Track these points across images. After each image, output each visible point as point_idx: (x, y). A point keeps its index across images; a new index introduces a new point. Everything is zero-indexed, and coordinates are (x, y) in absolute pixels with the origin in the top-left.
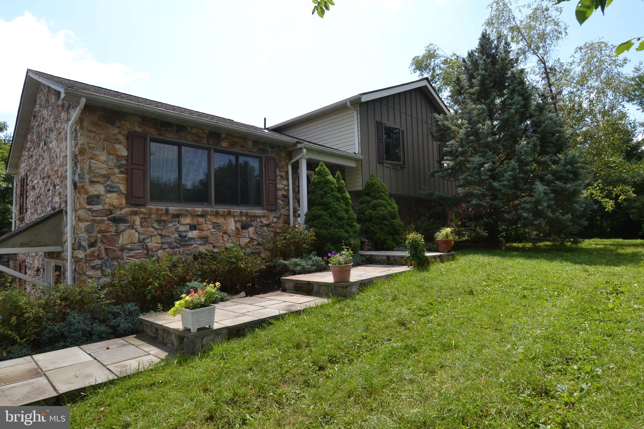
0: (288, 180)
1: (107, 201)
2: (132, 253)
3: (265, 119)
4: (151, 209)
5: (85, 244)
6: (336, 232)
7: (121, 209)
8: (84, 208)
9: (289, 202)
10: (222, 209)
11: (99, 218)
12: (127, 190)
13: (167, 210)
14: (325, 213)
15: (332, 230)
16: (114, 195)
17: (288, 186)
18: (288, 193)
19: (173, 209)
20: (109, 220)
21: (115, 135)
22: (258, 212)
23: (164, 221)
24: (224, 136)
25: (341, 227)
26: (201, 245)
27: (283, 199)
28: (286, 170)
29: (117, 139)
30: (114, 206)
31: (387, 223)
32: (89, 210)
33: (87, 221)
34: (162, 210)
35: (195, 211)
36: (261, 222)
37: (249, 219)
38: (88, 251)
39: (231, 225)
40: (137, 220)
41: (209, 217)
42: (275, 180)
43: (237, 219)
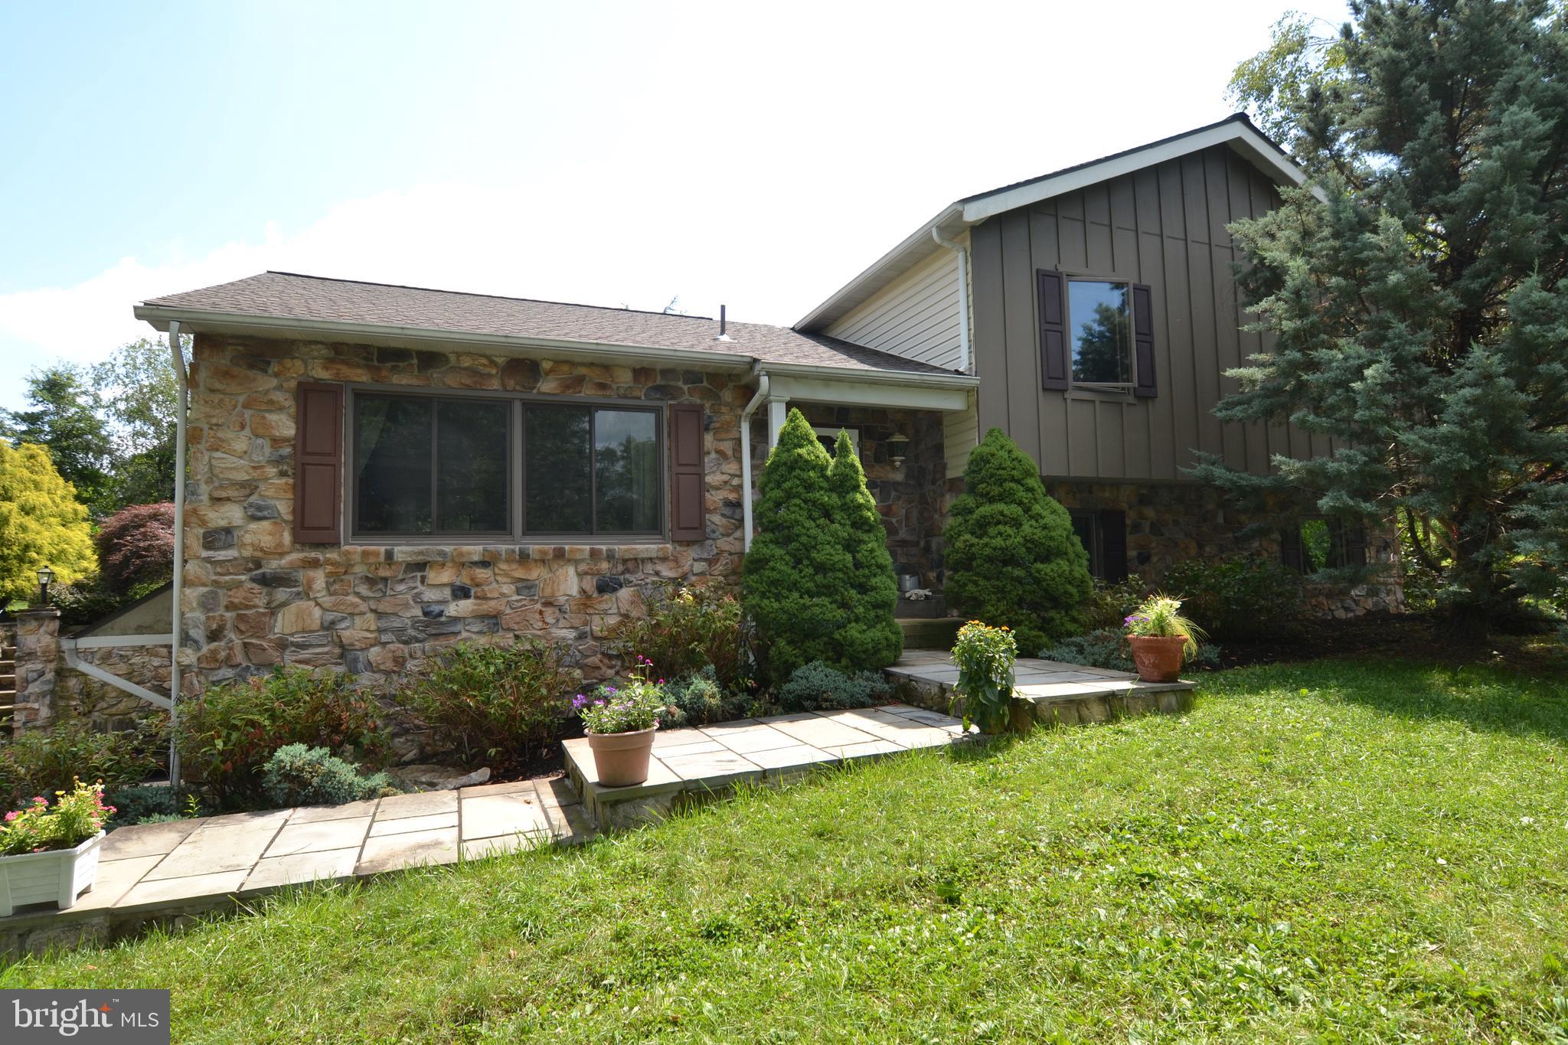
0: (740, 460)
1: (248, 539)
2: (305, 654)
3: (723, 308)
4: (348, 552)
5: (197, 633)
7: (282, 555)
8: (198, 557)
9: (742, 520)
10: (536, 546)
11: (227, 578)
12: (294, 512)
13: (389, 555)
16: (265, 524)
17: (741, 476)
18: (741, 497)
19: (404, 550)
20: (253, 580)
21: (267, 392)
22: (645, 547)
23: (385, 580)
24: (546, 365)
26: (480, 633)
27: (727, 511)
28: (734, 434)
29: (271, 402)
30: (262, 550)
32: (208, 560)
33: (204, 585)
34: (377, 554)
35: (461, 554)
36: (657, 573)
37: (620, 568)
38: (205, 649)
39: (569, 583)
40: (319, 579)
41: (504, 566)
42: (700, 464)
43: (583, 567)
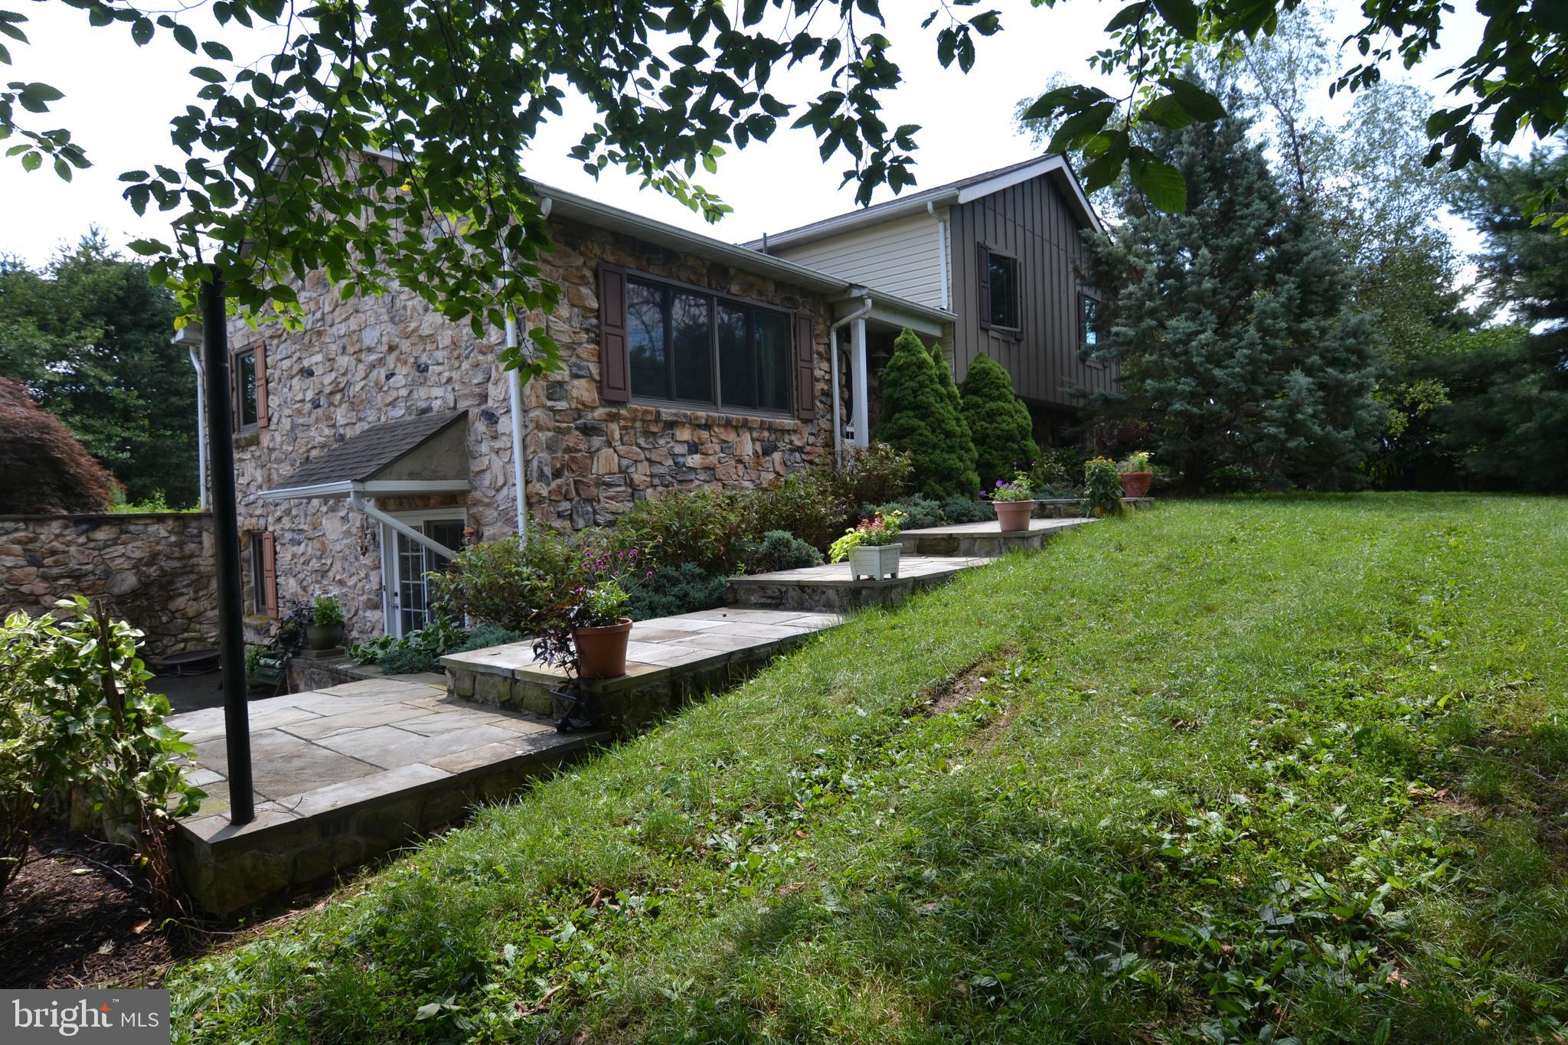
0: (829, 360)
1: (575, 393)
2: (612, 491)
3: (765, 234)
4: (636, 410)
5: (548, 471)
6: (945, 460)
7: (593, 409)
8: (544, 406)
9: (832, 406)
10: (736, 415)
11: (565, 425)
12: (601, 375)
13: (658, 414)
14: (922, 424)
15: (938, 456)
16: (583, 382)
17: (830, 372)
18: (831, 387)
19: (668, 411)
20: (577, 428)
21: (578, 268)
22: (786, 422)
23: (654, 434)
24: (732, 271)
25: (951, 450)
26: (705, 481)
27: (823, 399)
28: (826, 340)
29: (583, 277)
30: (583, 404)
31: (1015, 446)
32: (551, 409)
33: (549, 430)
34: (650, 412)
35: (697, 418)
36: (791, 442)
37: (773, 437)
38: (553, 485)
39: (747, 447)
40: (615, 429)
41: (716, 429)
42: (811, 361)
43: (755, 435)
